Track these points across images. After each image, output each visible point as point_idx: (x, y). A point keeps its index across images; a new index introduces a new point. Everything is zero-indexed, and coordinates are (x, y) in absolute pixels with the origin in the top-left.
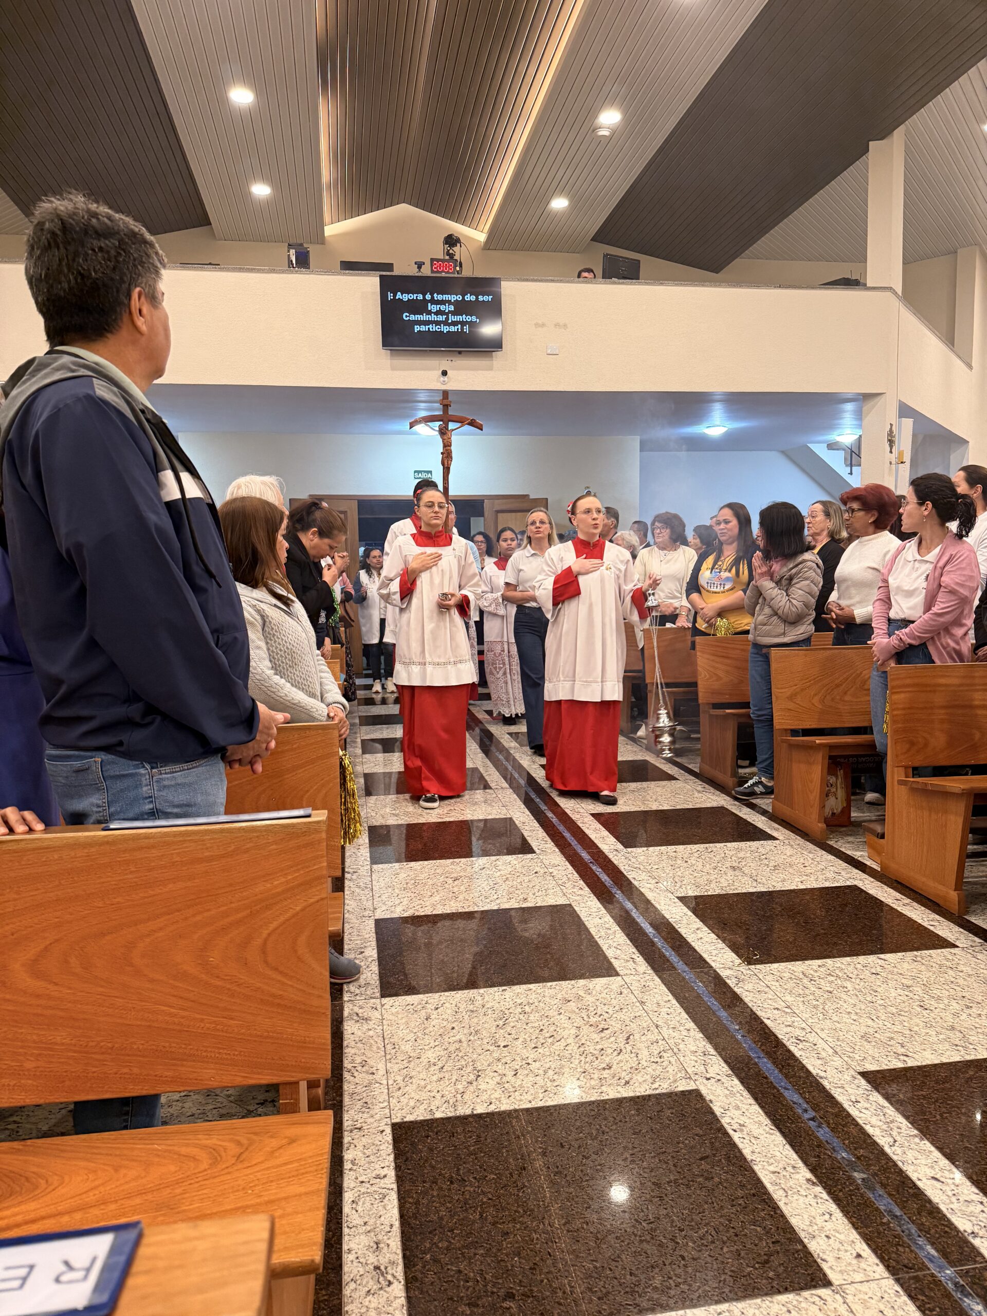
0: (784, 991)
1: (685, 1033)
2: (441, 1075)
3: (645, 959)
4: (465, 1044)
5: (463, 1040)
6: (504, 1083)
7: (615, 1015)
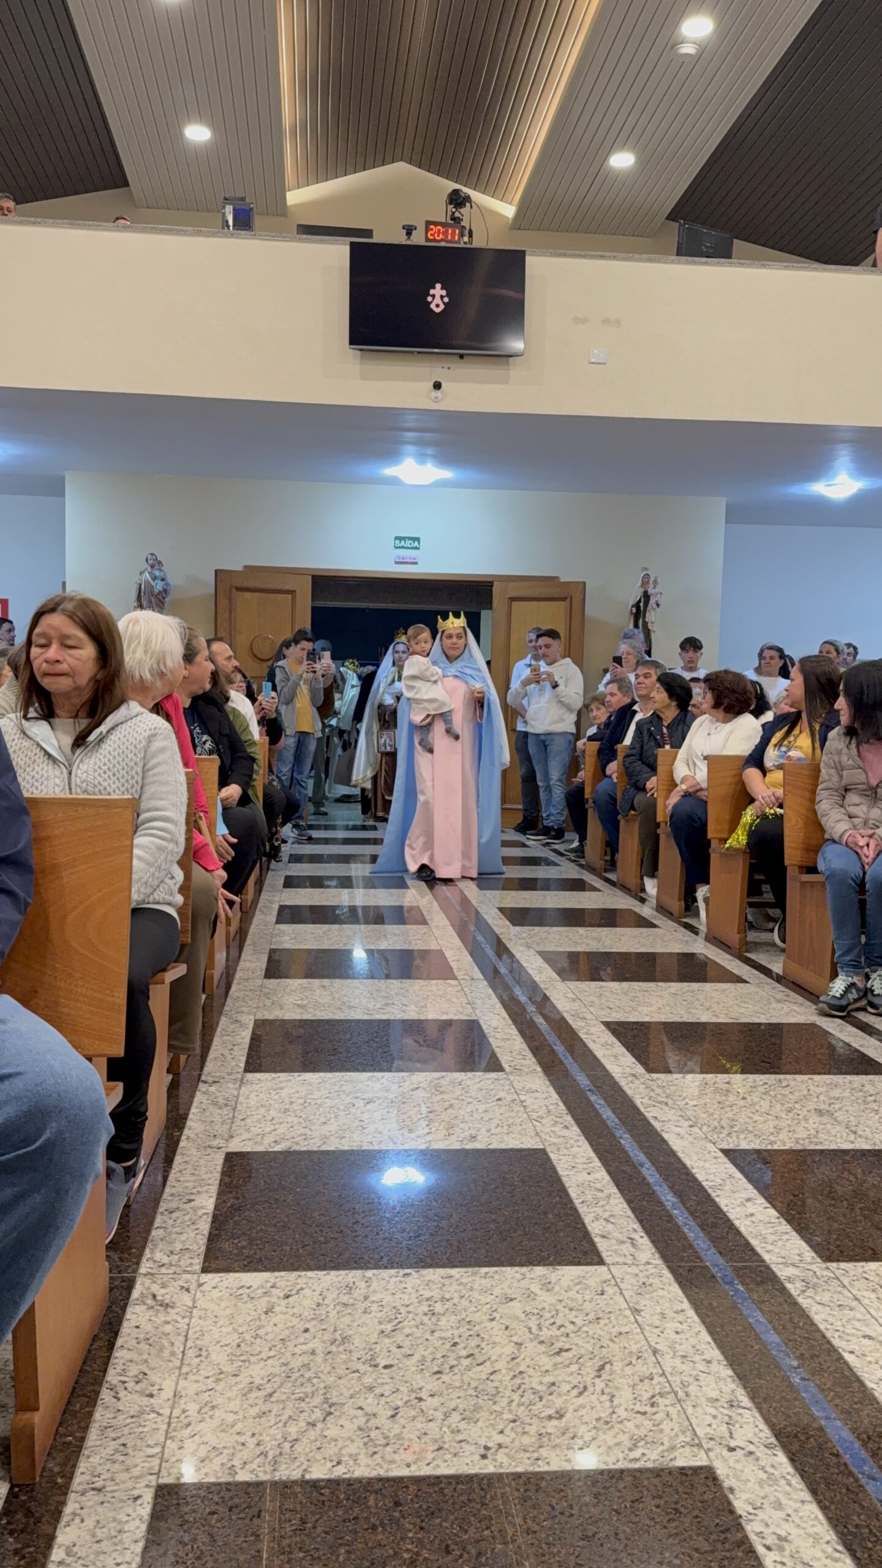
1: (702, 1366)
3: (653, 1242)
5: (319, 1350)
6: (370, 1429)
7: (585, 1329)
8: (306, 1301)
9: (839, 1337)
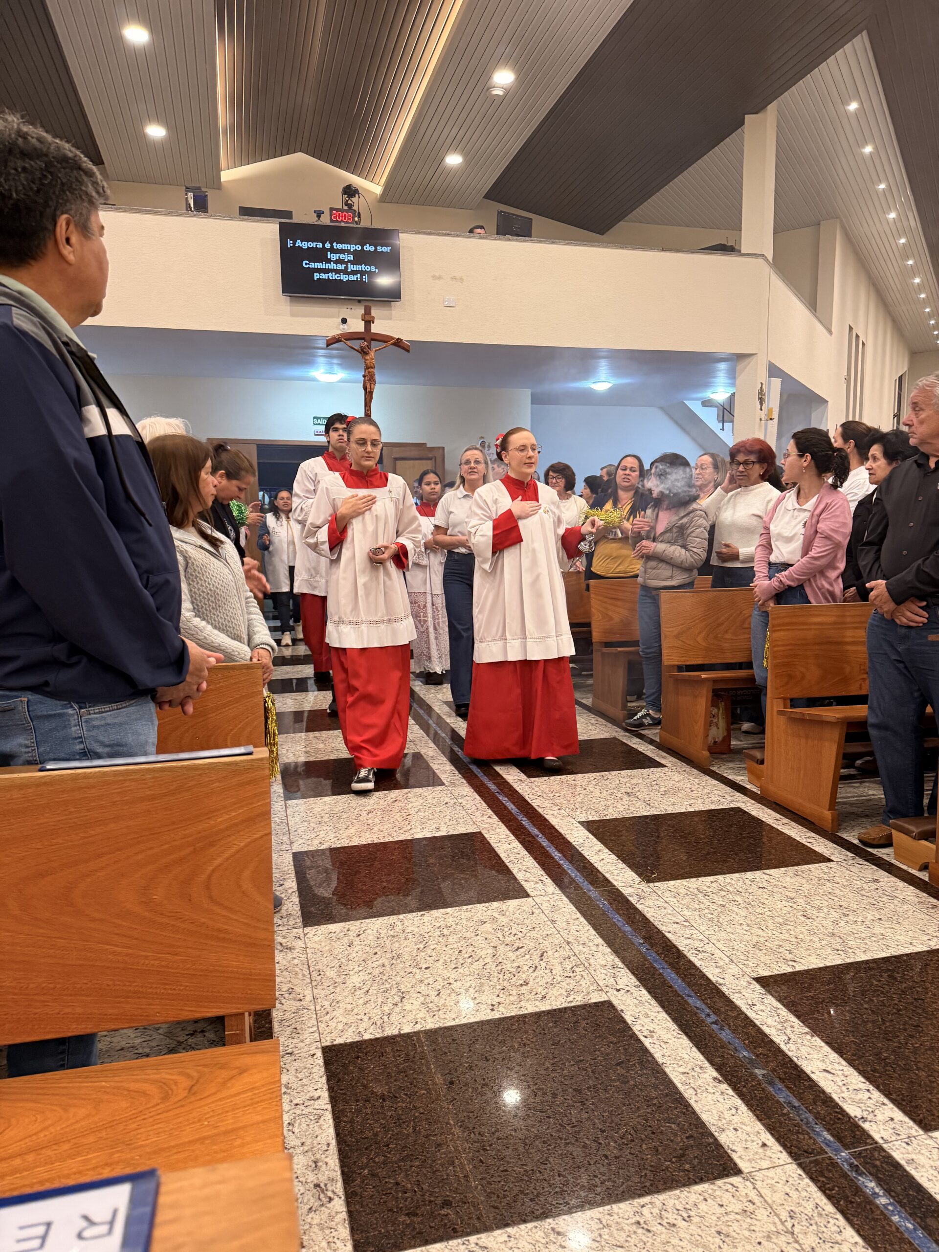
0: (681, 906)
1: (594, 948)
2: (367, 998)
3: (553, 881)
4: (388, 968)
5: (386, 963)
6: (428, 1003)
7: (528, 934)
8: (370, 935)
9: (662, 924)
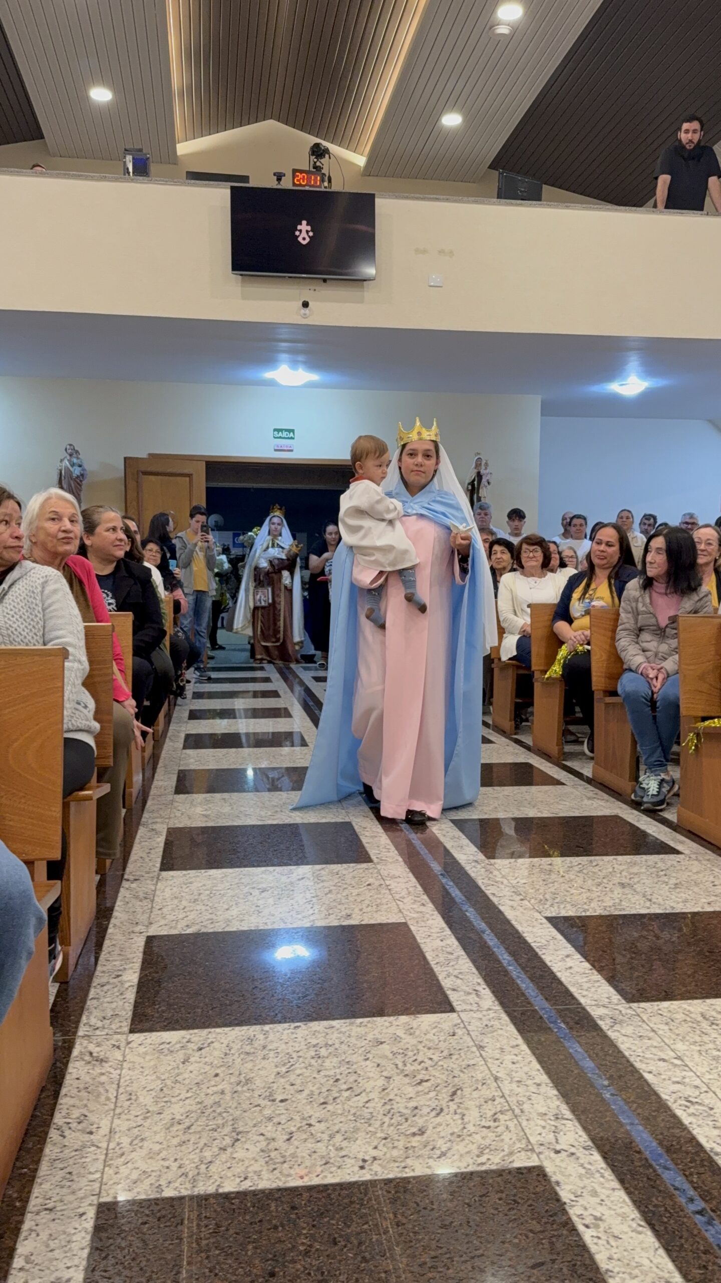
0: (674, 1036)
1: (533, 1089)
2: (187, 1137)
3: (493, 992)
4: (228, 1097)
5: (227, 1090)
6: (270, 1151)
7: (440, 1063)
8: (215, 1053)
9: (641, 1061)
